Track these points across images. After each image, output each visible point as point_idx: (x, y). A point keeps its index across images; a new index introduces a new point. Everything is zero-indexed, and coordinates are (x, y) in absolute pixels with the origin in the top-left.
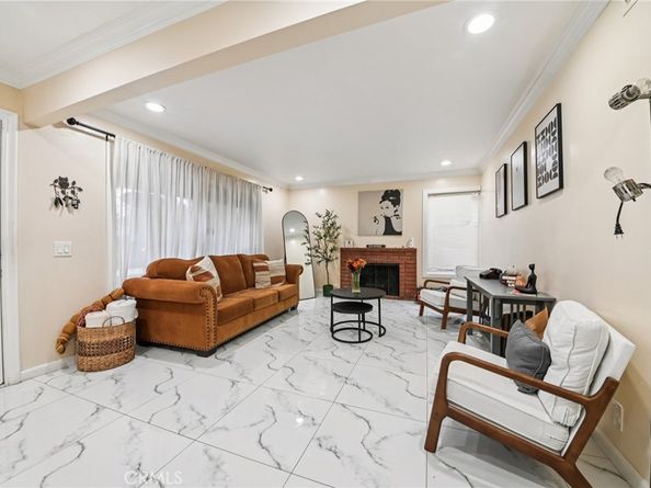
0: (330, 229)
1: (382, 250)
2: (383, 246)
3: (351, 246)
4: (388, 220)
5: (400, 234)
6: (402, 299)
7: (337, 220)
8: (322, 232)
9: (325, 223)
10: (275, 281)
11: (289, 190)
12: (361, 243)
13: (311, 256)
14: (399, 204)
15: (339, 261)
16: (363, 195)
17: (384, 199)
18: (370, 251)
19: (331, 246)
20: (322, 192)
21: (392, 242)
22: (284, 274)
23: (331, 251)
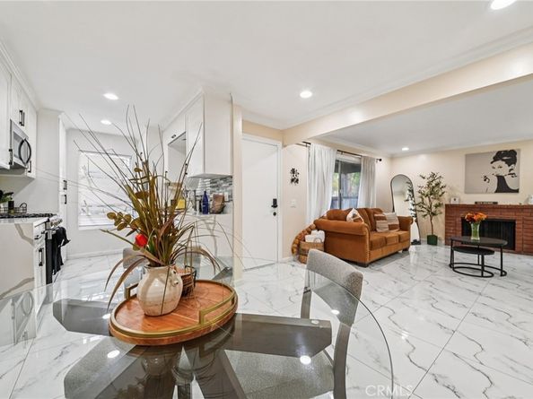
0: (434, 188)
1: (494, 206)
2: (496, 203)
3: (457, 203)
4: (501, 179)
5: (517, 191)
6: (519, 253)
7: (442, 180)
8: (427, 191)
9: (430, 183)
10: (392, 227)
11: (392, 158)
12: (469, 200)
13: (415, 210)
14: (515, 163)
15: (443, 216)
16: (470, 158)
17: (496, 159)
18: (479, 207)
19: (435, 202)
20: (423, 158)
21: (505, 199)
22: (398, 223)
23: (436, 206)
